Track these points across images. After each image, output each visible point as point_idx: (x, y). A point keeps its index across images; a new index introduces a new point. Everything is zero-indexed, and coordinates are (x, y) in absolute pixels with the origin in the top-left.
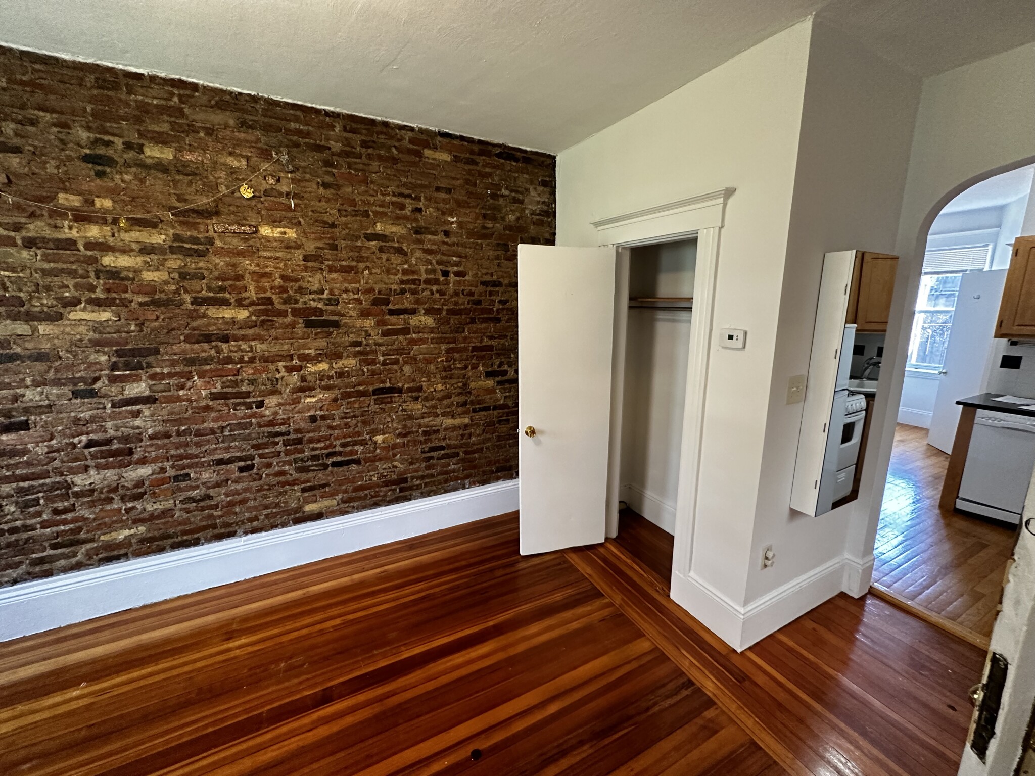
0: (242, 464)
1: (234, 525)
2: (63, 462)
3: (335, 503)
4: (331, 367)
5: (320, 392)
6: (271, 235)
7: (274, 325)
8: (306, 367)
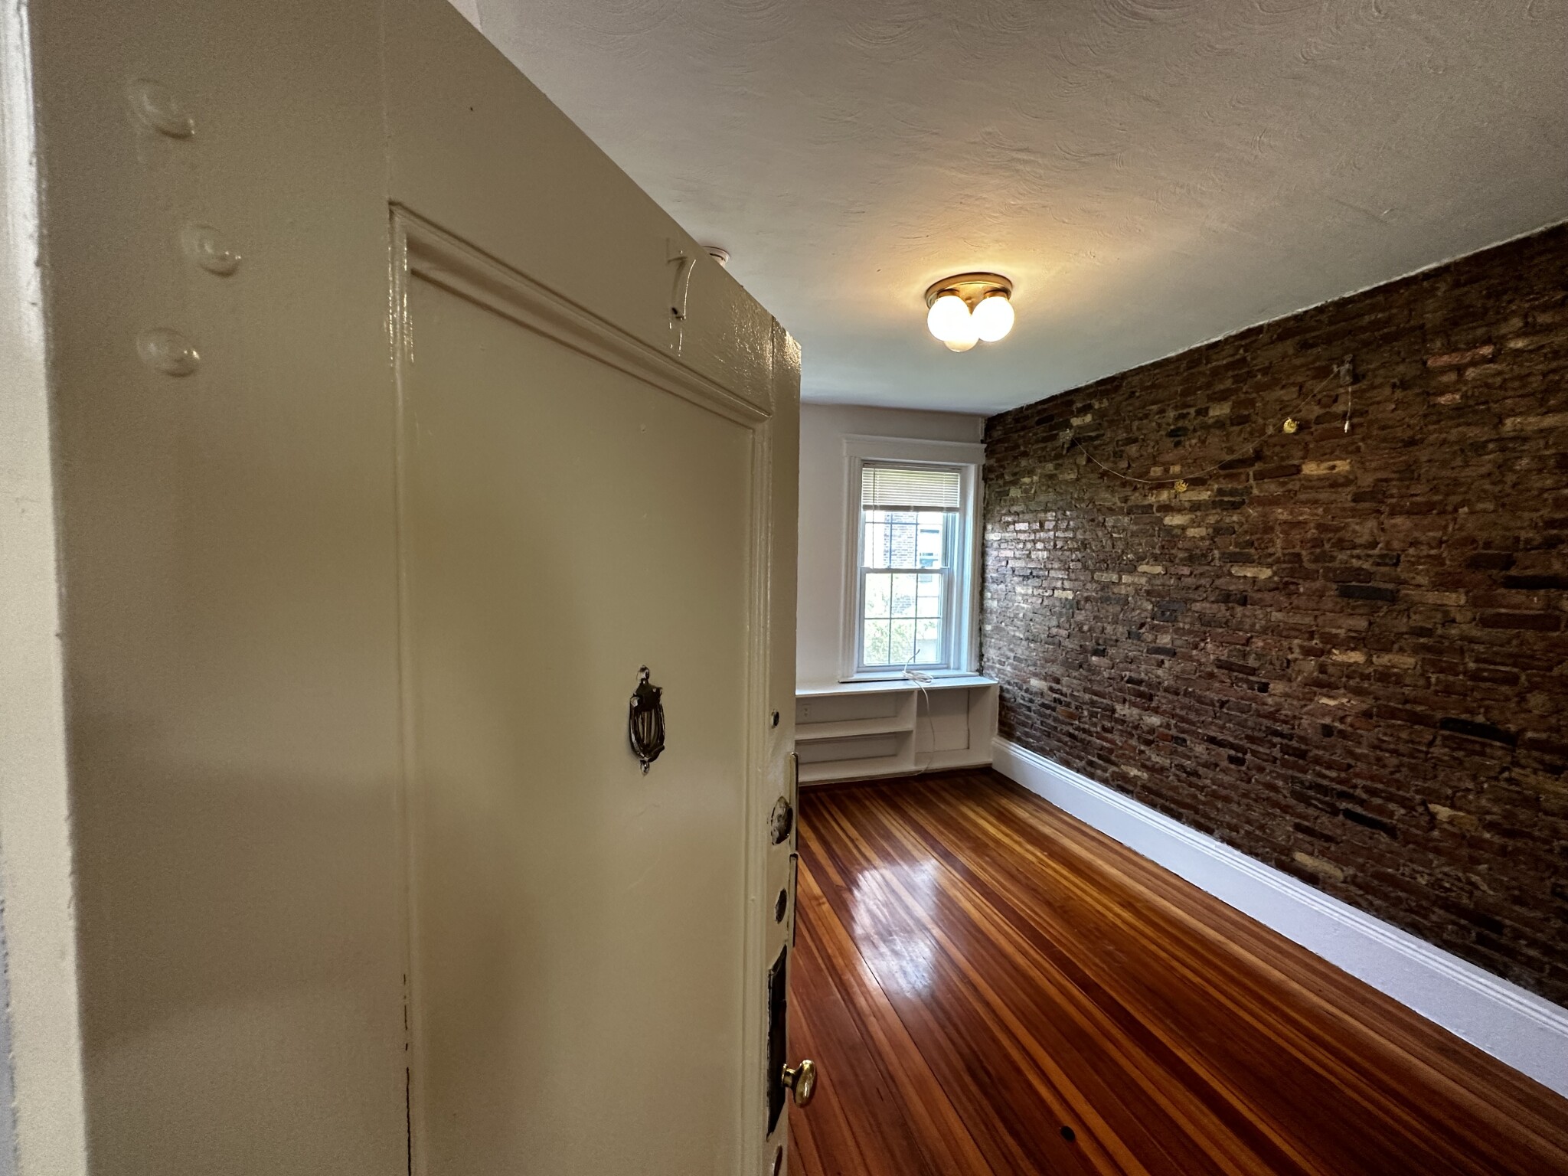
0: (1232, 752)
1: (1214, 822)
2: (1114, 689)
3: (1339, 874)
4: (1369, 662)
5: (1344, 695)
6: (1315, 473)
7: (1298, 589)
8: (1330, 652)
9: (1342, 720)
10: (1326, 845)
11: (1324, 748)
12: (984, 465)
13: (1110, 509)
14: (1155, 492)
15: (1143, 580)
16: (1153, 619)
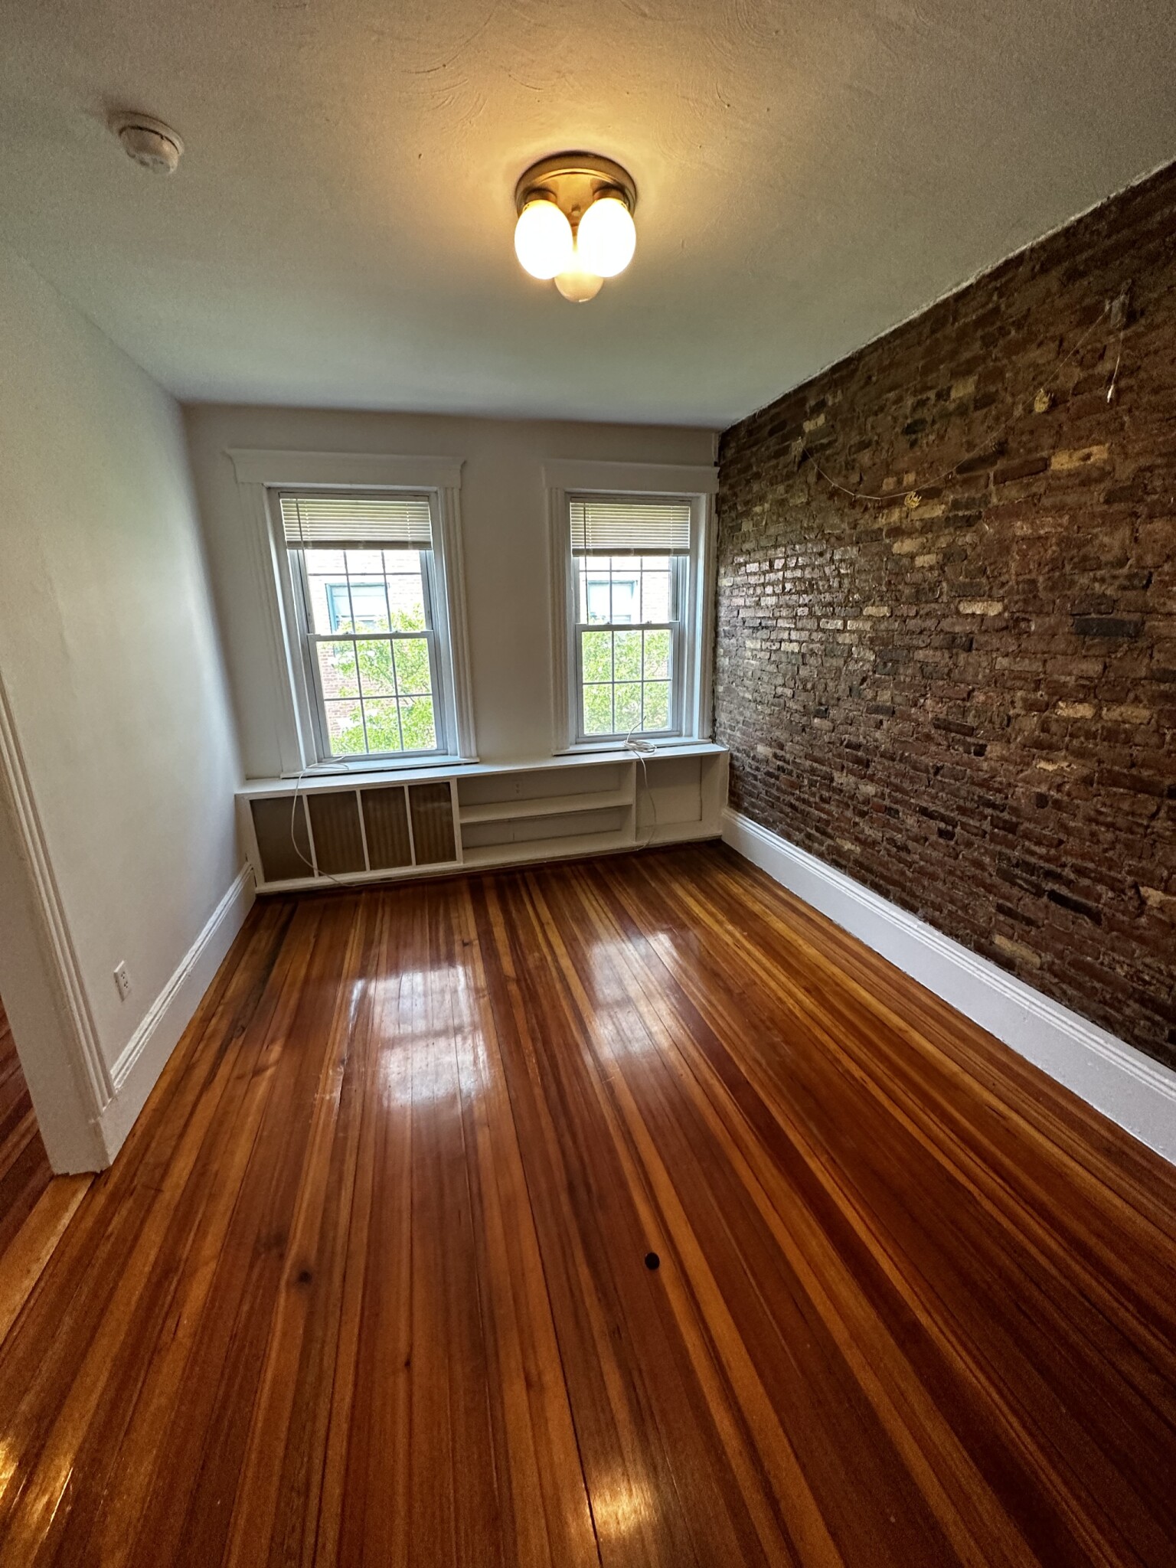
2: (833, 755)
3: (1037, 961)
4: (1098, 716)
5: (1065, 758)
6: (1065, 467)
7: (1030, 627)
8: (1055, 706)
9: (1059, 788)
10: (1027, 928)
11: (1037, 822)
12: (717, 495)
13: (839, 538)
14: (886, 511)
15: (868, 626)
16: (874, 672)
